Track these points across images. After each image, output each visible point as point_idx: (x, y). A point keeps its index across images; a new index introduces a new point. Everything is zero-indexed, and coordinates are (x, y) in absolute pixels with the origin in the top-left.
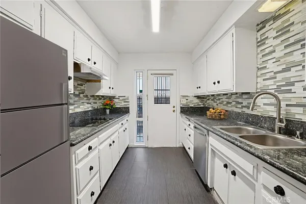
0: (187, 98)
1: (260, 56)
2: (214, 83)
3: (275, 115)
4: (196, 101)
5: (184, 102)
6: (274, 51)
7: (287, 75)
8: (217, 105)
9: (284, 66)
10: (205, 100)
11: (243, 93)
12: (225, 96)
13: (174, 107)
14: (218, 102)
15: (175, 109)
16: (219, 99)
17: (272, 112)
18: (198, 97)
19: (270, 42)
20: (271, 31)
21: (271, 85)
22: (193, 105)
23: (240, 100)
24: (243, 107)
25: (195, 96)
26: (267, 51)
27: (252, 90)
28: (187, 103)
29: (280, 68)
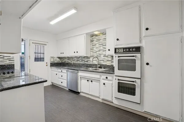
0: (54, 58)
1: (92, 45)
2: (75, 52)
3: (96, 63)
4: (58, 60)
5: (52, 60)
6: (96, 45)
7: (100, 52)
8: (71, 61)
9: (99, 50)
10: (62, 59)
11: (85, 57)
12: (76, 58)
13: (47, 63)
14: (72, 60)
15: (47, 64)
16: (73, 59)
17: (95, 62)
18: (59, 58)
19: (94, 42)
20: (95, 39)
21: (95, 55)
22: (56, 62)
23: (84, 59)
24: (85, 61)
25: (58, 57)
26: (94, 44)
27: (89, 56)
28: (54, 61)
29: (98, 50)
